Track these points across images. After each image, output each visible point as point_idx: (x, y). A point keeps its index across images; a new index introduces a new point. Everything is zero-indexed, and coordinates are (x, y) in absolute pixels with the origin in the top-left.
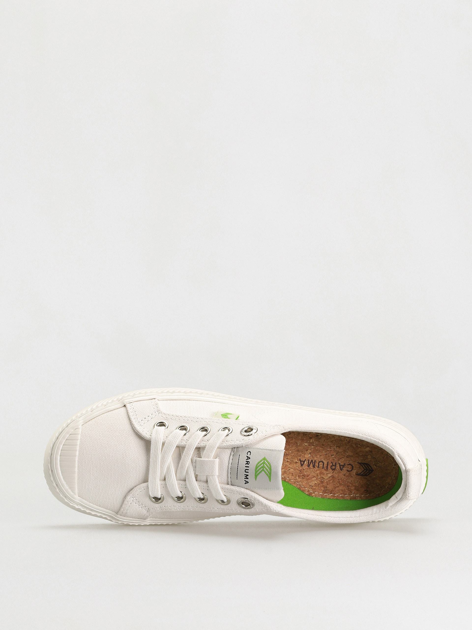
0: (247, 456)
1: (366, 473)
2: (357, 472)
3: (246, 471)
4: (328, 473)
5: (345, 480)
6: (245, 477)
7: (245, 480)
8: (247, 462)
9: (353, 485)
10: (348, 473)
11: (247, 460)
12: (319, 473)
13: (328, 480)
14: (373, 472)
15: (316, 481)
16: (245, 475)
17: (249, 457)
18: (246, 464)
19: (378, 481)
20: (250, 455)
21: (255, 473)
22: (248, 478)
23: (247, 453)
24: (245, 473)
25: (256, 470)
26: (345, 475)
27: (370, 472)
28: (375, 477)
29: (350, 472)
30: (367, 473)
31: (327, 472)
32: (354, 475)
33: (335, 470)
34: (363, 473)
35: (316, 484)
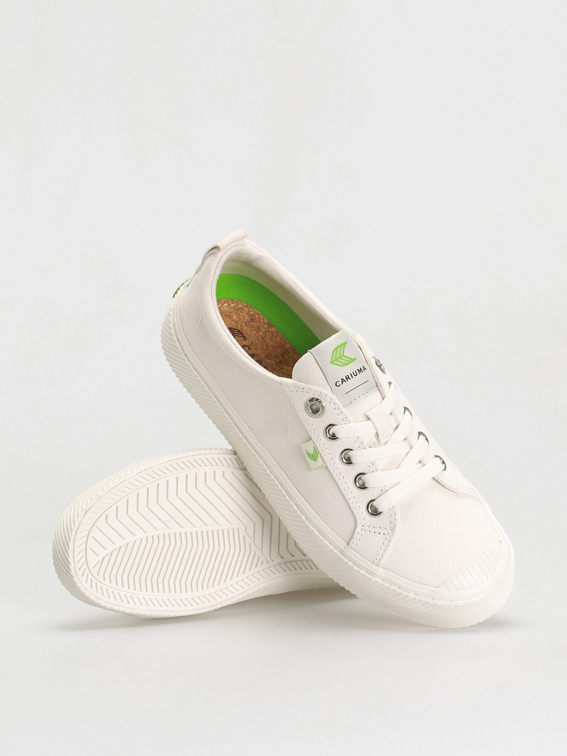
0: (342, 384)
1: (237, 333)
2: (243, 340)
3: (355, 374)
4: (268, 363)
5: (260, 345)
6: (361, 372)
7: (364, 371)
8: (347, 379)
9: (258, 335)
10: (251, 347)
11: (346, 381)
12: (275, 371)
13: (274, 358)
14: (230, 327)
15: (285, 367)
16: (360, 374)
17: (341, 381)
18: (350, 379)
19: (235, 317)
20: (338, 381)
21: (352, 362)
22: (360, 368)
23: (339, 386)
24: (358, 374)
25: (349, 363)
26: (256, 348)
27: (232, 329)
28: (233, 323)
29: (249, 346)
30: (236, 331)
31: (268, 365)
32: (249, 341)
33: (259, 360)
34: (239, 335)
35: (287, 366)
